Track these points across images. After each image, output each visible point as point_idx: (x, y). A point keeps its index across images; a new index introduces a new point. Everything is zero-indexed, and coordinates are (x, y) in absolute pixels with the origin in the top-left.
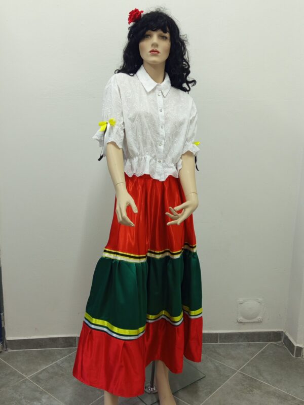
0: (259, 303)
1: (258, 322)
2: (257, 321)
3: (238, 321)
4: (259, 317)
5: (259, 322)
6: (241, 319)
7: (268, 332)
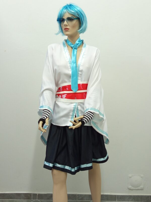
0: (142, 178)
2: (140, 189)
3: (128, 188)
4: (141, 186)
5: (142, 189)
6: (130, 187)
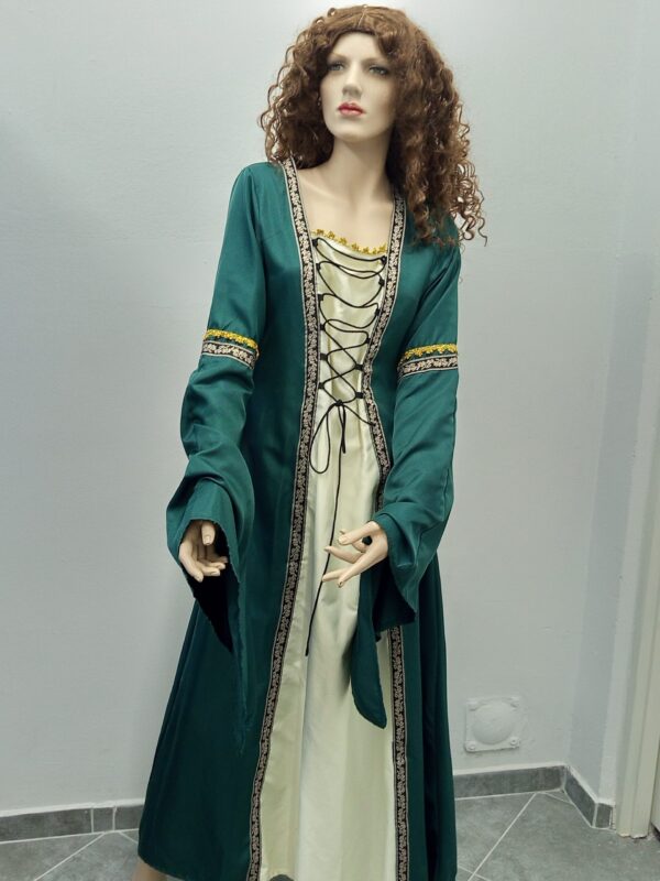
0: (514, 706)
1: (511, 749)
2: (509, 747)
3: (465, 750)
4: (514, 738)
5: (513, 749)
6: (473, 744)
7: (532, 770)
